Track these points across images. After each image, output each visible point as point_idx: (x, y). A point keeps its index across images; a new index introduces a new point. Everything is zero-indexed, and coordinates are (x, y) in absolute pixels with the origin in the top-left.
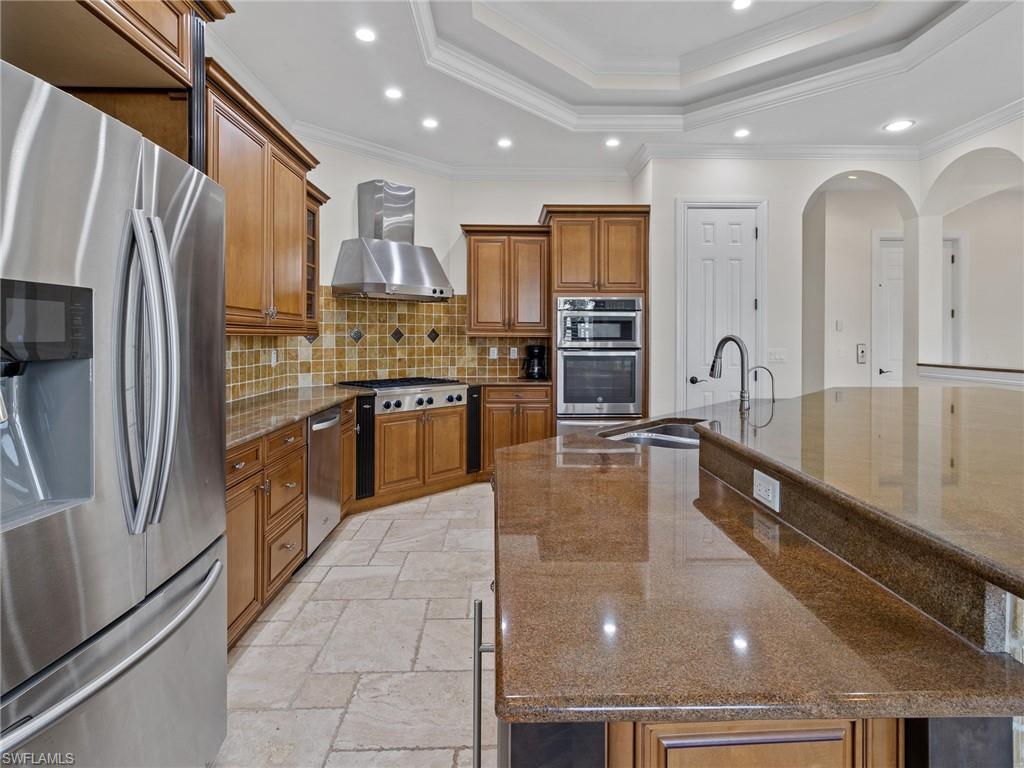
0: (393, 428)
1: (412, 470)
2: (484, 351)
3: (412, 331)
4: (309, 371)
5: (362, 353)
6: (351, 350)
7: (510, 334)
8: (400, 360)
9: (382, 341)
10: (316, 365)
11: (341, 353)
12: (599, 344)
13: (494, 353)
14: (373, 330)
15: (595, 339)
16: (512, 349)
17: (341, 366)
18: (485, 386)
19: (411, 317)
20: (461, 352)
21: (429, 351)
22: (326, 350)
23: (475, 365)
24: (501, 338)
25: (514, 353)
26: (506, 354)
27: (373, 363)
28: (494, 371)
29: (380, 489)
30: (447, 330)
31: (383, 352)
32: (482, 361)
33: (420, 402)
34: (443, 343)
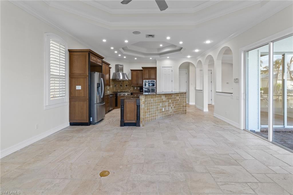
3: (123, 85)
5: (116, 88)
8: (121, 89)
9: (119, 86)
10: (110, 90)
11: (113, 88)
13: (136, 88)
14: (117, 85)
17: (113, 90)
18: (133, 93)
19: (123, 83)
20: (131, 88)
21: (126, 88)
22: (111, 88)
23: (133, 90)
24: (136, 86)
25: (139, 88)
30: (128, 85)
31: (119, 88)
32: (134, 89)
33: (124, 95)
34: (128, 87)
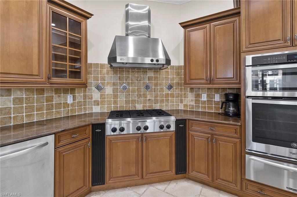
0: (118, 144)
1: (133, 170)
2: (198, 96)
3: (156, 85)
4: (98, 105)
5: (127, 96)
6: (121, 95)
7: (210, 86)
8: (149, 100)
9: (139, 90)
10: (102, 102)
11: (115, 96)
12: (287, 94)
13: (204, 97)
14: (133, 85)
15: (284, 89)
16: (216, 95)
17: (115, 102)
18: (188, 120)
19: (156, 78)
20: (186, 96)
21: (167, 95)
22: (107, 95)
23: (193, 103)
24: (209, 89)
25: (217, 98)
26: (212, 98)
27: (133, 101)
28: (205, 108)
29: (109, 180)
30: (178, 84)
31: (139, 96)
32: (197, 101)
33: (139, 129)
34: (175, 91)
